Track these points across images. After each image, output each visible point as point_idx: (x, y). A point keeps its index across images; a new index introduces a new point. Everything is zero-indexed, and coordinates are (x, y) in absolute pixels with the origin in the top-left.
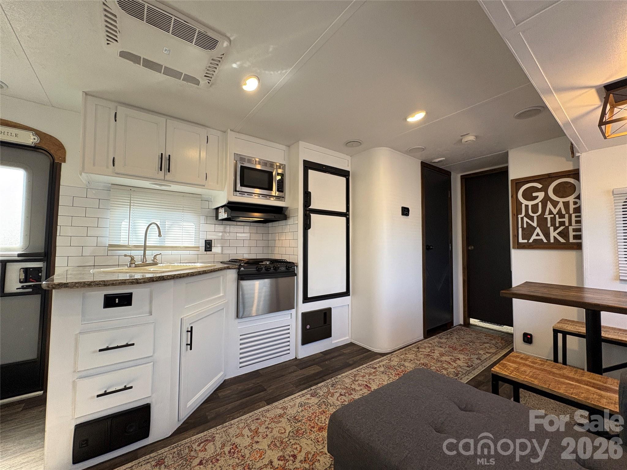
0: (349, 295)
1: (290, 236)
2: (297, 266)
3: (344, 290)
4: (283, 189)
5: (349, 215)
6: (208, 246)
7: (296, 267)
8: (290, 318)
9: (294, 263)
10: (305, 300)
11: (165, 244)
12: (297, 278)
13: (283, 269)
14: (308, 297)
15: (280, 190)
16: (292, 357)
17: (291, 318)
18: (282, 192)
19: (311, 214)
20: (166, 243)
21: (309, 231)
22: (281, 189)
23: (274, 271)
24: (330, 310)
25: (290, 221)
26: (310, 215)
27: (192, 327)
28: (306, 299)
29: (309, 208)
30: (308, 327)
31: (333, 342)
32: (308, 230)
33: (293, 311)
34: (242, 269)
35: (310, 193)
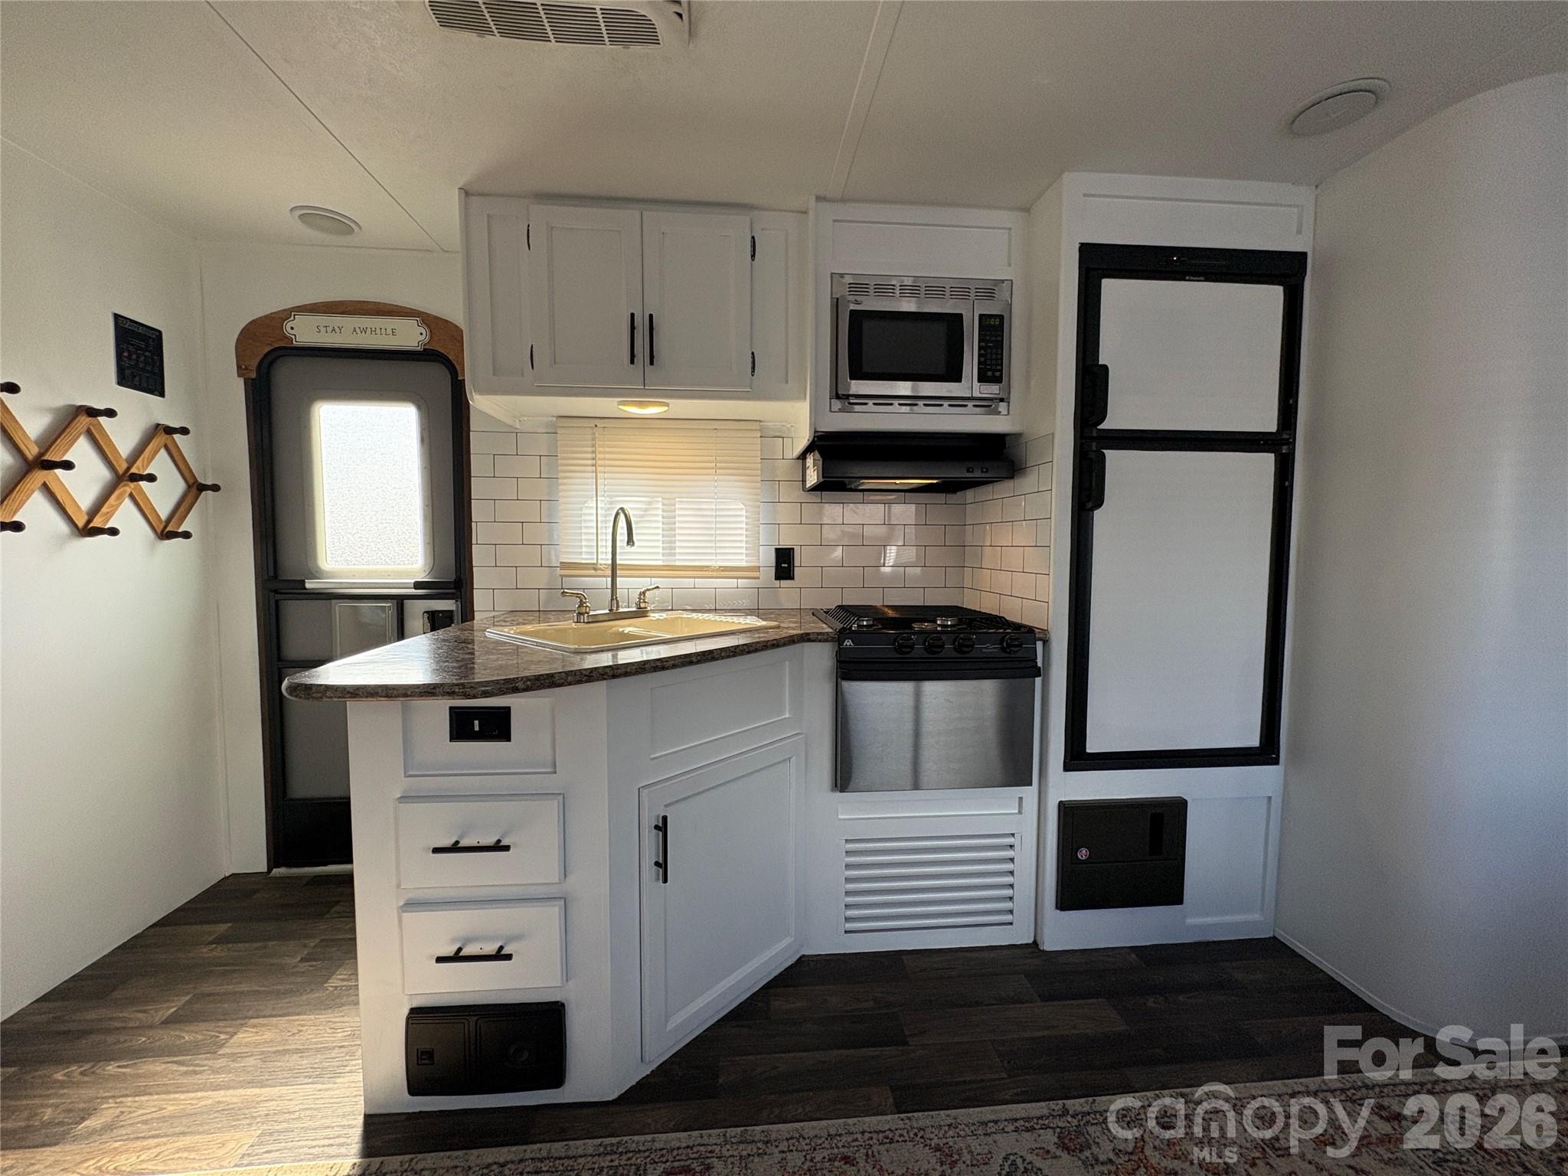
0: (1276, 762)
1: (1022, 535)
2: (1046, 642)
3: (1252, 739)
4: (1001, 371)
5: (1291, 443)
6: (784, 563)
7: (1039, 645)
8: (1017, 811)
9: (1031, 630)
10: (1073, 759)
11: (675, 561)
12: (1043, 681)
13: (991, 649)
14: (1088, 751)
15: (990, 373)
16: (1020, 934)
17: (1020, 812)
18: (998, 380)
19: (1104, 451)
20: (677, 557)
21: (1098, 515)
22: (994, 371)
23: (955, 654)
24: (1178, 807)
25: (1026, 483)
26: (1104, 454)
27: (665, 818)
28: (1078, 758)
29: (1100, 427)
30: (1083, 854)
31: (1189, 921)
32: (1092, 510)
33: (1030, 793)
34: (848, 643)
35: (1105, 368)
